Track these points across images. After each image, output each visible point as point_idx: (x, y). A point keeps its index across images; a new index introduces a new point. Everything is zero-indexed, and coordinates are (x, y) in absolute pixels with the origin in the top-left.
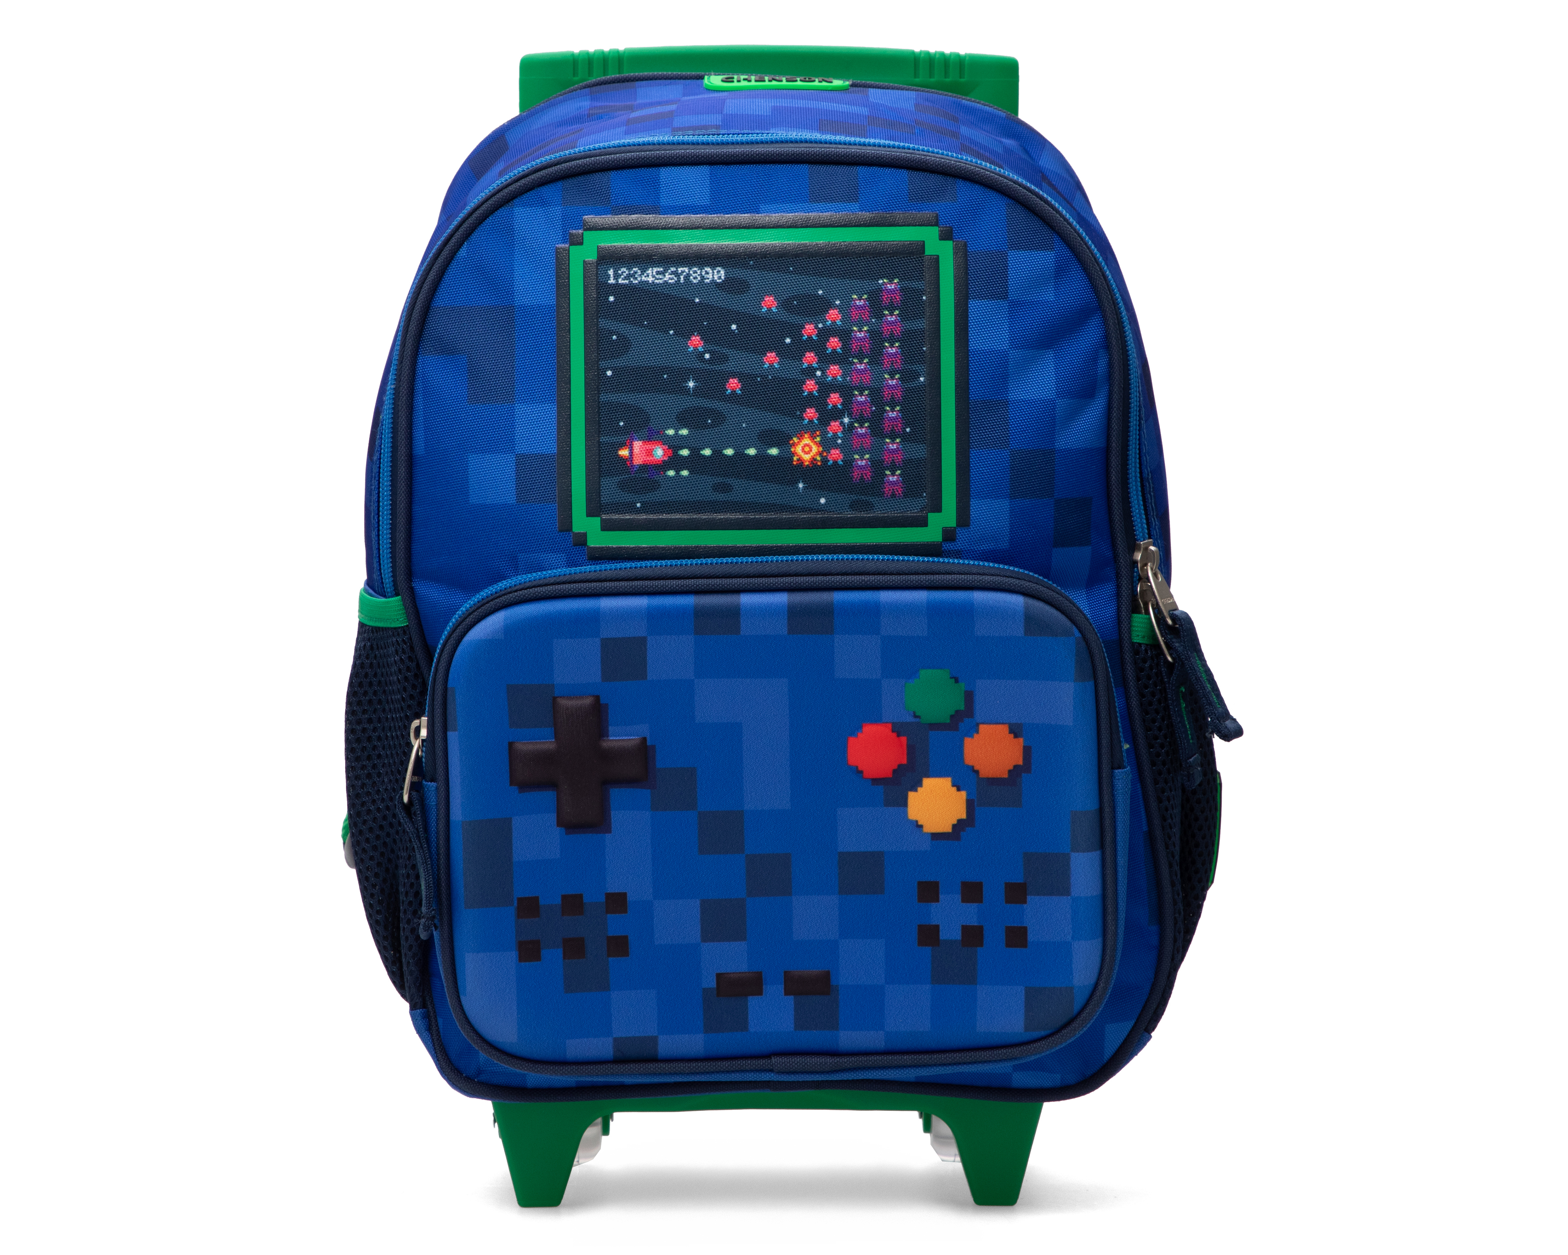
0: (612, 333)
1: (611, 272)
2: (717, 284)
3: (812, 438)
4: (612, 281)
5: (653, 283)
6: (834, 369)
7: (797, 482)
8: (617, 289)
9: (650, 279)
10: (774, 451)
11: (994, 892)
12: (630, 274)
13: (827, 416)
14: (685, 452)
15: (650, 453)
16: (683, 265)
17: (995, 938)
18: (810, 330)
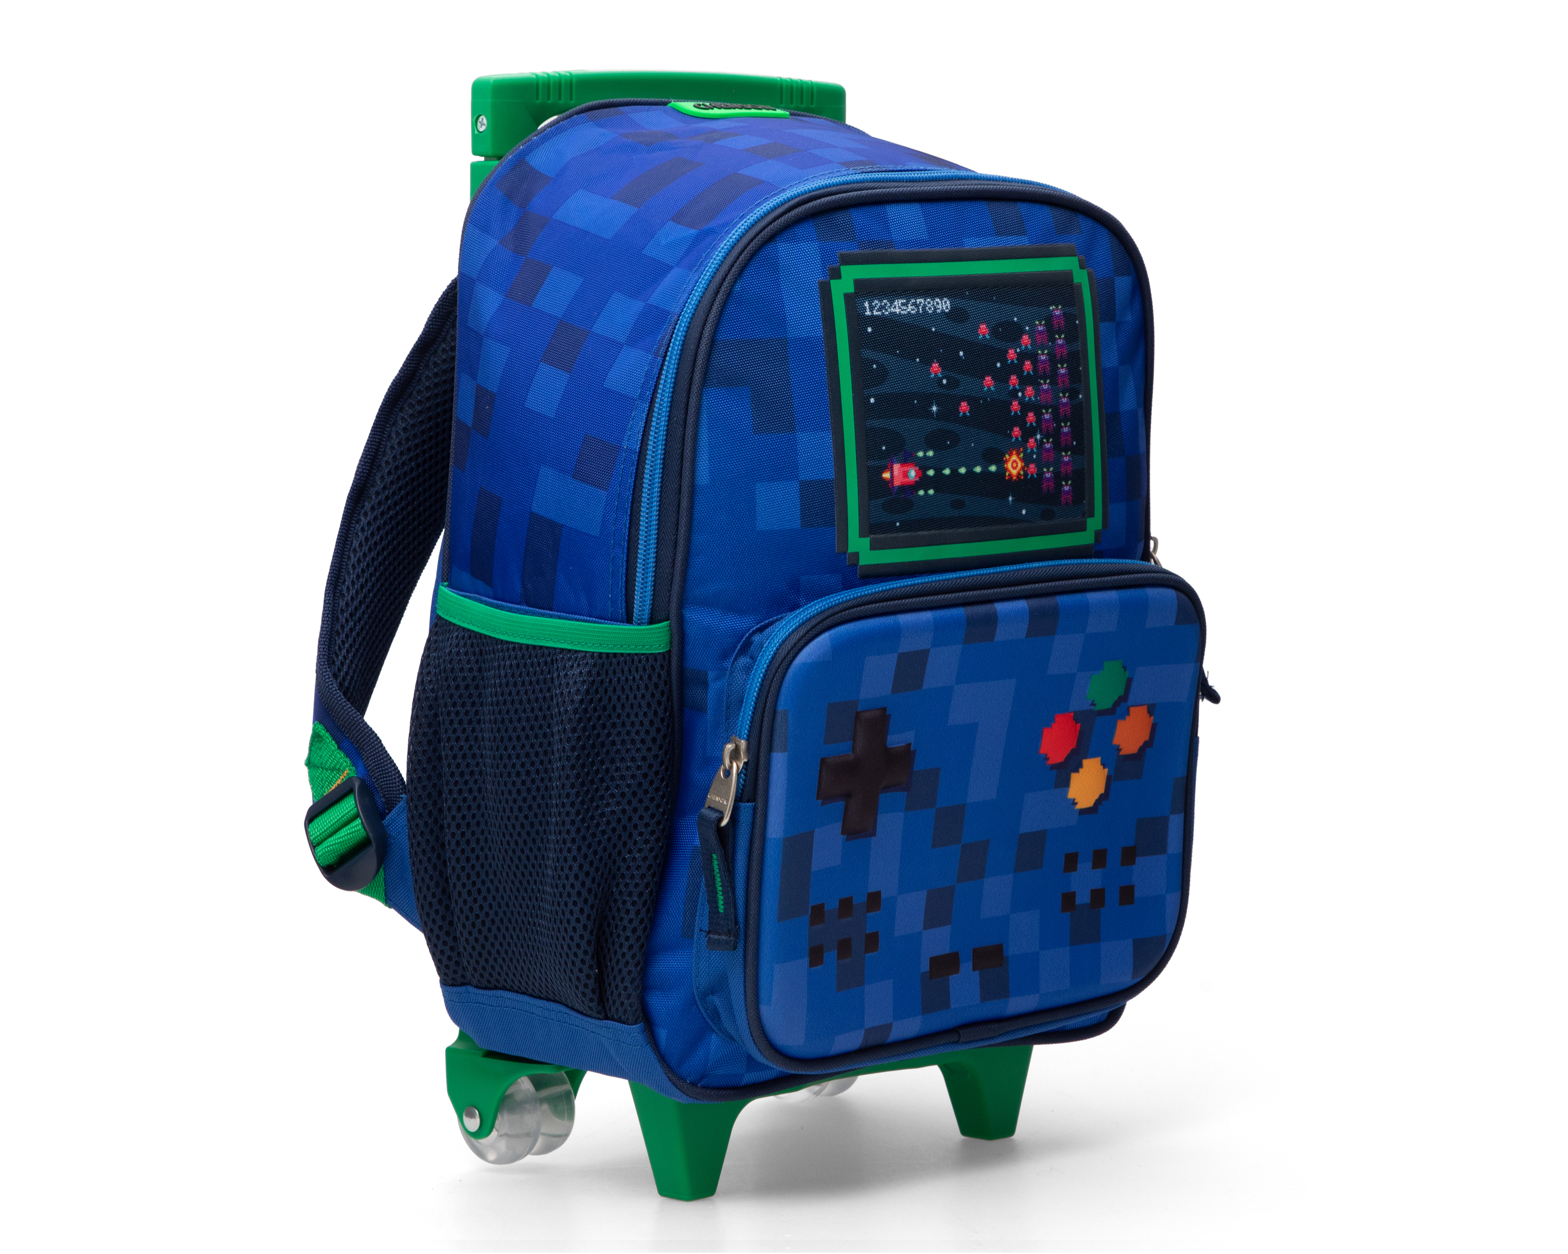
0: (873, 362)
1: (867, 304)
2: (946, 314)
3: (1018, 454)
4: (868, 313)
5: (900, 314)
6: (1030, 390)
7: (1008, 497)
8: (873, 319)
9: (898, 311)
10: (993, 468)
11: (1114, 858)
12: (881, 306)
13: (1028, 433)
14: (931, 473)
15: (905, 474)
16: (920, 296)
17: (1112, 897)
18: (1012, 354)
